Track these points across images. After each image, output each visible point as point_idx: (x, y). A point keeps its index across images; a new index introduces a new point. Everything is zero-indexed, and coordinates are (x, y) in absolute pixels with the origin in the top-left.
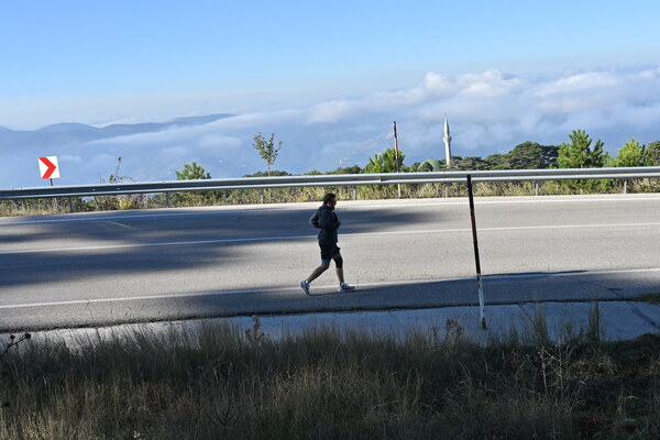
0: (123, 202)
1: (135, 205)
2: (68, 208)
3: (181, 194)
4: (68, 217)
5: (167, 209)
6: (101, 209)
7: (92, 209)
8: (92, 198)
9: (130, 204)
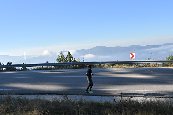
0: (151, 65)
1: (155, 66)
2: (137, 66)
3: (168, 64)
4: (137, 69)
5: (164, 68)
6: (145, 67)
7: (143, 67)
8: (143, 64)
9: (153, 66)
